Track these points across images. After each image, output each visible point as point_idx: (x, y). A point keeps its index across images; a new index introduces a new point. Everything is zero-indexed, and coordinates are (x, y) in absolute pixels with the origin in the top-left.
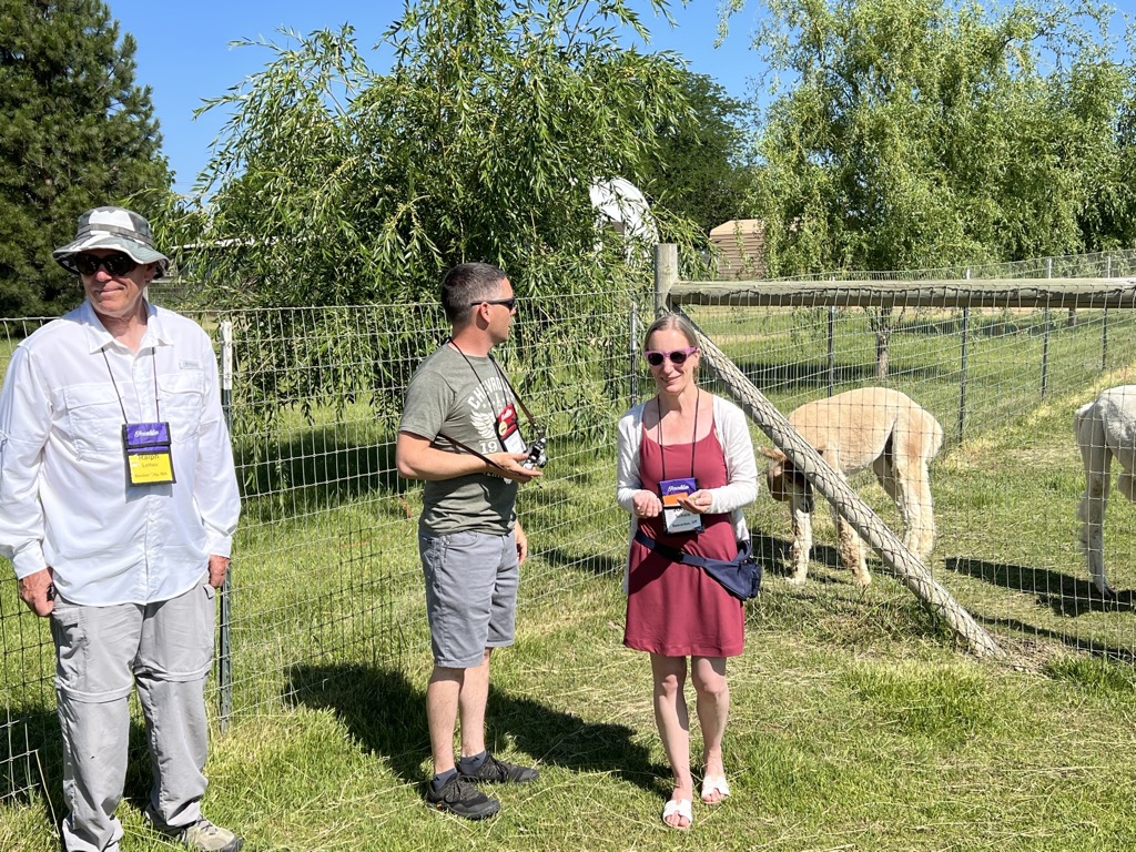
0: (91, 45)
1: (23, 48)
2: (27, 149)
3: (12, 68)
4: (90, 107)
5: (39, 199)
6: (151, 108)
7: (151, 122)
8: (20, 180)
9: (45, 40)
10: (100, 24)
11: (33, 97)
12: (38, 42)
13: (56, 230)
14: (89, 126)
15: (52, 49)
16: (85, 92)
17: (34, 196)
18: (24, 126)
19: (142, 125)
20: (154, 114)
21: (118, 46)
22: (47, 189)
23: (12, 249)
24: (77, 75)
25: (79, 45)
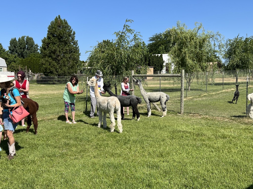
0: (68, 33)
1: (56, 34)
2: (56, 52)
3: (54, 38)
4: (67, 44)
5: (58, 60)
6: (77, 44)
7: (77, 46)
8: (55, 57)
9: (60, 33)
10: (69, 30)
11: (58, 42)
12: (59, 33)
13: (61, 66)
14: (67, 47)
15: (61, 34)
16: (66, 42)
17: (57, 59)
18: (56, 48)
19: (76, 47)
20: (78, 45)
21: (72, 33)
22: (59, 58)
23: (53, 69)
24: (65, 39)
25: (65, 33)
